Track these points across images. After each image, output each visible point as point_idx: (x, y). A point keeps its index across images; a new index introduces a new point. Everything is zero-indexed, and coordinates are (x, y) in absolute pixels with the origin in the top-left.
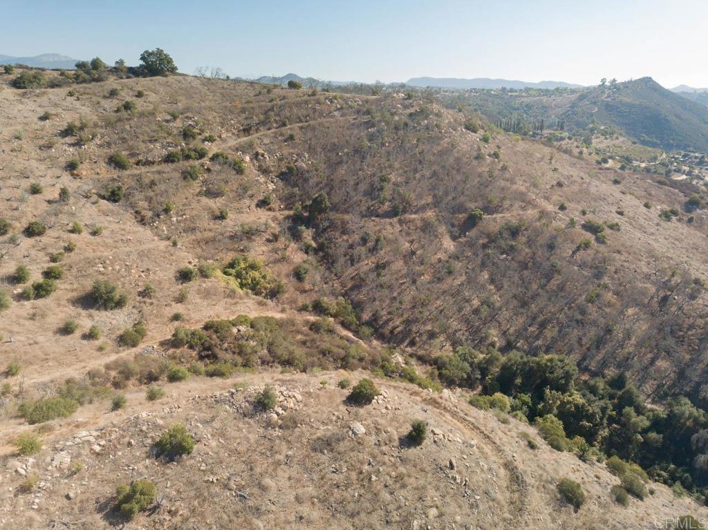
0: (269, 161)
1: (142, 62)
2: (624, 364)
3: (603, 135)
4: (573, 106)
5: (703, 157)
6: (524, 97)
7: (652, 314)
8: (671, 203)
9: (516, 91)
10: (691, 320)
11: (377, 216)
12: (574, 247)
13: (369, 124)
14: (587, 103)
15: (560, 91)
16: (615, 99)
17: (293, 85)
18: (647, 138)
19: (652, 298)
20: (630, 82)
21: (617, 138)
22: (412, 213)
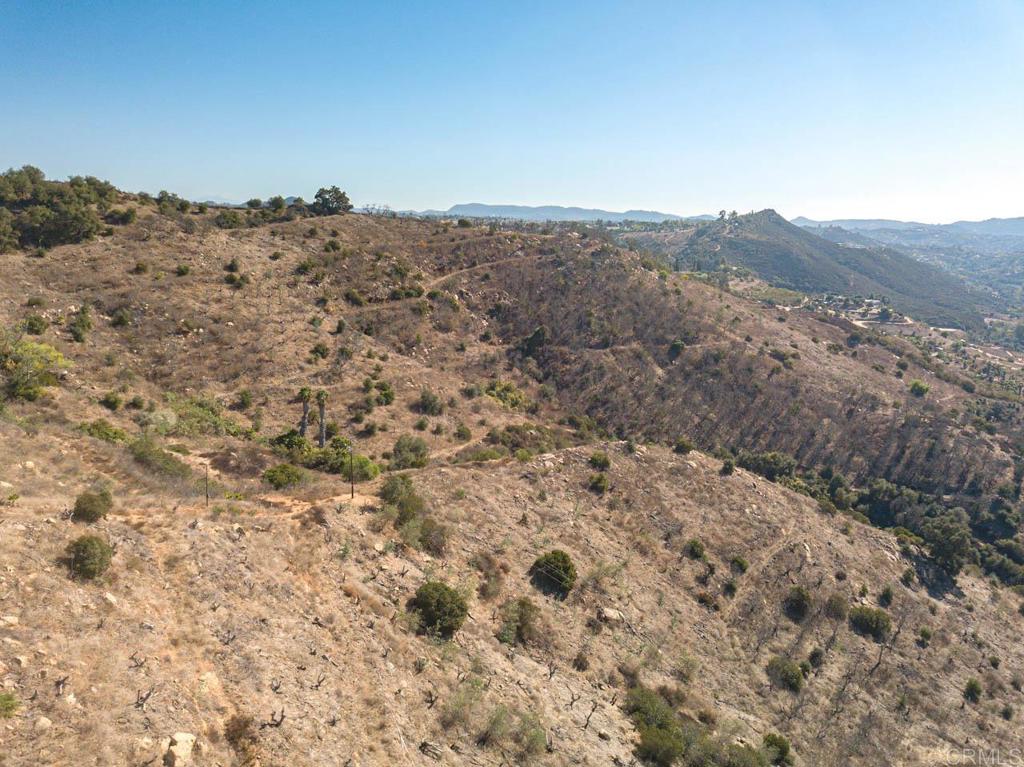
0: (474, 299)
1: (317, 200)
2: (829, 460)
3: (736, 276)
4: (692, 242)
5: (847, 300)
6: (626, 232)
7: (844, 423)
8: (834, 339)
9: (614, 225)
10: (875, 426)
11: (591, 348)
12: (768, 372)
13: (557, 263)
14: (708, 239)
15: (670, 224)
16: (738, 236)
17: (463, 223)
18: (780, 281)
19: (841, 411)
20: (751, 215)
21: (753, 280)
22: (619, 344)
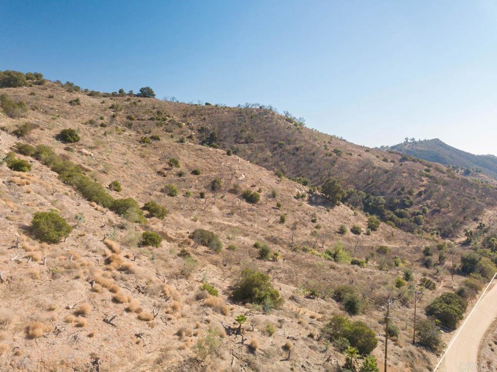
0: (194, 126)
1: (140, 92)
11: (239, 143)
16: (413, 148)
22: (254, 143)
